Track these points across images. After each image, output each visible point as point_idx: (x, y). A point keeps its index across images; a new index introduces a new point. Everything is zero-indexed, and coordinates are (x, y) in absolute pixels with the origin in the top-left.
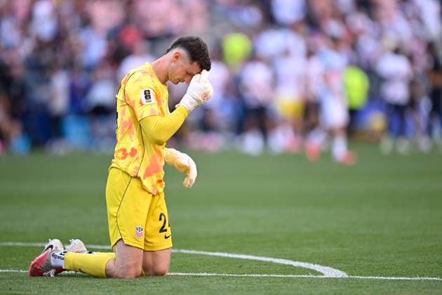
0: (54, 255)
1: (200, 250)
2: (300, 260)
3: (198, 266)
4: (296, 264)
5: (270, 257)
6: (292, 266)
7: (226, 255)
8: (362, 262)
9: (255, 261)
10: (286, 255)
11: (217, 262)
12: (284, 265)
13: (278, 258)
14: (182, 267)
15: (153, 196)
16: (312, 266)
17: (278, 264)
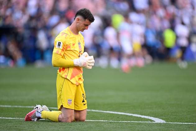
0: (38, 112)
1: (100, 110)
2: (145, 115)
3: (99, 117)
4: (143, 117)
5: (131, 113)
6: (141, 117)
7: (112, 112)
8: (172, 116)
9: (125, 115)
10: (138, 112)
11: (108, 115)
12: (137, 117)
13: (135, 114)
14: (92, 118)
15: (77, 86)
16: (150, 118)
17: (135, 117)
